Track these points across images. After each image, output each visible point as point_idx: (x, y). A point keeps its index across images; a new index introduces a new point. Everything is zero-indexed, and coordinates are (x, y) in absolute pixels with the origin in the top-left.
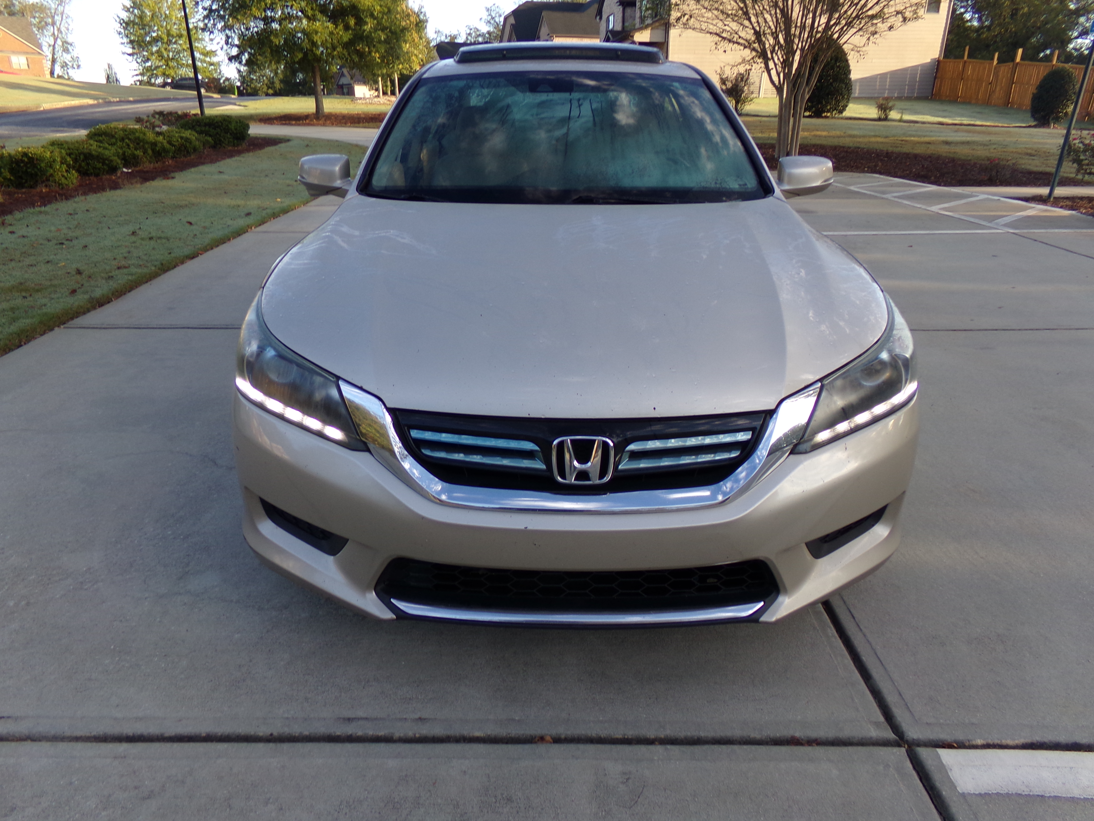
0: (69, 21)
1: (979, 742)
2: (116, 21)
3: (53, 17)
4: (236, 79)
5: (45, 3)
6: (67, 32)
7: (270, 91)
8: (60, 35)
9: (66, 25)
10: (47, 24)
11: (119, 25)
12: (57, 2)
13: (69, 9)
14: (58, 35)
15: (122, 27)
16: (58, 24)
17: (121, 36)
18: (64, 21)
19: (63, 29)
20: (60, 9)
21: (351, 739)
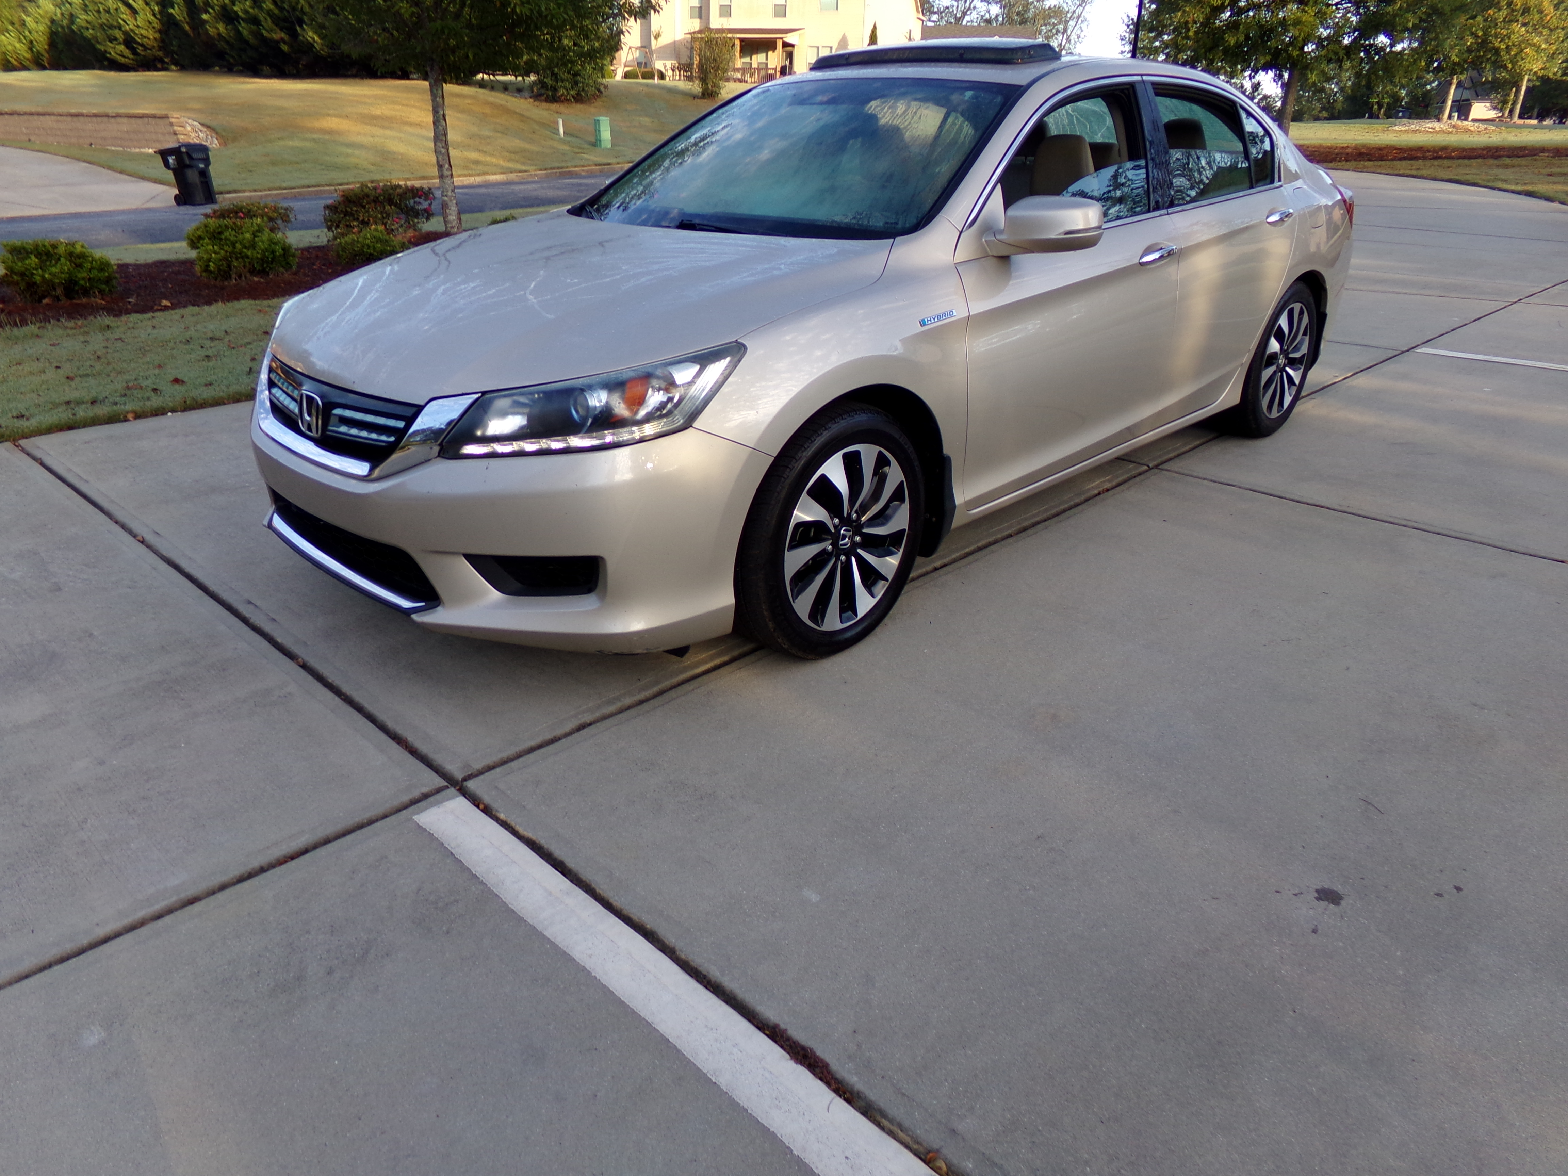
0: (1084, 26)
1: (502, 816)
2: (1123, 22)
3: (1067, 22)
4: (1277, 96)
5: (1065, 6)
6: (1076, 40)
7: (1325, 114)
8: (1067, 45)
9: (1079, 32)
10: (1058, 31)
11: (1126, 27)
12: (1078, 3)
13: (1089, 12)
14: (1064, 46)
15: (1128, 30)
16: (1069, 31)
17: (1124, 42)
18: (1078, 26)
19: (1073, 37)
20: (1078, 11)
21: (245, 620)
